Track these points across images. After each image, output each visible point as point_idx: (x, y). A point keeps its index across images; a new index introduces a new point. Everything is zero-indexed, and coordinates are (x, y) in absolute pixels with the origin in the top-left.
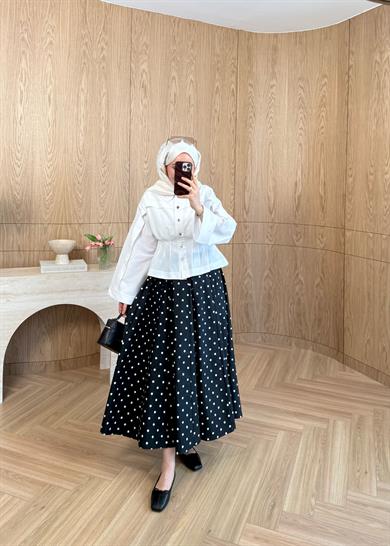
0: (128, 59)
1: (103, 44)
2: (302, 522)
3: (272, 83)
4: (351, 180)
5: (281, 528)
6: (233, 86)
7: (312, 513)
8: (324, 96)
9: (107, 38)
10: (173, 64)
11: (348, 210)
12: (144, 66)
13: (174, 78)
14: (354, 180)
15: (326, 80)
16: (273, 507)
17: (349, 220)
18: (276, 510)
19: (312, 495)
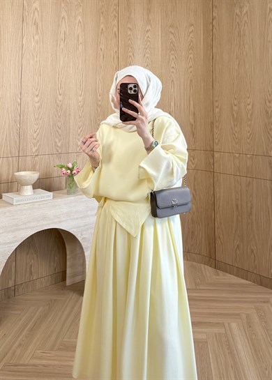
3: (147, 28)
6: (115, 29)
8: (192, 41)
10: (63, 5)
11: (216, 136)
12: (36, 5)
14: (220, 109)
15: (192, 28)
17: (217, 144)
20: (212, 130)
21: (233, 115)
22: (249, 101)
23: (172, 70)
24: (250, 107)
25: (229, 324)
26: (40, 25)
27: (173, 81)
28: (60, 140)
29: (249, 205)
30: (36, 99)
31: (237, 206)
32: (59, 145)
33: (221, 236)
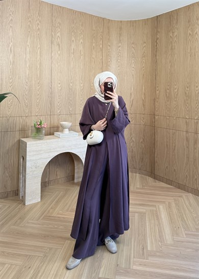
0: (51, 30)
1: (38, 22)
2: (158, 254)
3: (119, 45)
4: (158, 92)
6: (101, 46)
7: (161, 249)
8: (144, 52)
9: (40, 19)
10: (73, 34)
11: (156, 106)
12: (59, 34)
13: (73, 41)
14: (160, 92)
15: (145, 44)
17: (157, 111)
18: (145, 250)
19: (159, 241)
20: (154, 104)
21: (166, 95)
22: (176, 87)
23: (133, 69)
24: (177, 90)
25: (158, 206)
26: (61, 45)
27: (133, 75)
28: (71, 107)
29: (174, 145)
30: (59, 85)
31: (167, 145)
32: (71, 109)
33: (158, 161)
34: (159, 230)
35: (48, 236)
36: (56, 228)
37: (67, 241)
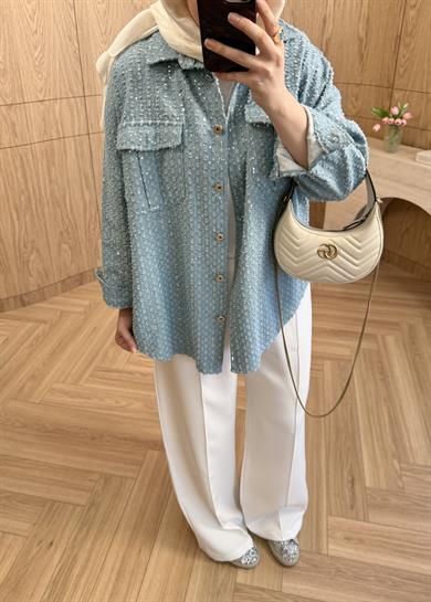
2: (394, 501)
5: (372, 516)
7: (400, 484)
16: (353, 482)
18: (358, 488)
19: (393, 456)
25: (383, 337)
34: (390, 416)
35: (102, 436)
36: (123, 408)
37: (150, 451)
